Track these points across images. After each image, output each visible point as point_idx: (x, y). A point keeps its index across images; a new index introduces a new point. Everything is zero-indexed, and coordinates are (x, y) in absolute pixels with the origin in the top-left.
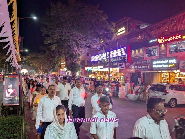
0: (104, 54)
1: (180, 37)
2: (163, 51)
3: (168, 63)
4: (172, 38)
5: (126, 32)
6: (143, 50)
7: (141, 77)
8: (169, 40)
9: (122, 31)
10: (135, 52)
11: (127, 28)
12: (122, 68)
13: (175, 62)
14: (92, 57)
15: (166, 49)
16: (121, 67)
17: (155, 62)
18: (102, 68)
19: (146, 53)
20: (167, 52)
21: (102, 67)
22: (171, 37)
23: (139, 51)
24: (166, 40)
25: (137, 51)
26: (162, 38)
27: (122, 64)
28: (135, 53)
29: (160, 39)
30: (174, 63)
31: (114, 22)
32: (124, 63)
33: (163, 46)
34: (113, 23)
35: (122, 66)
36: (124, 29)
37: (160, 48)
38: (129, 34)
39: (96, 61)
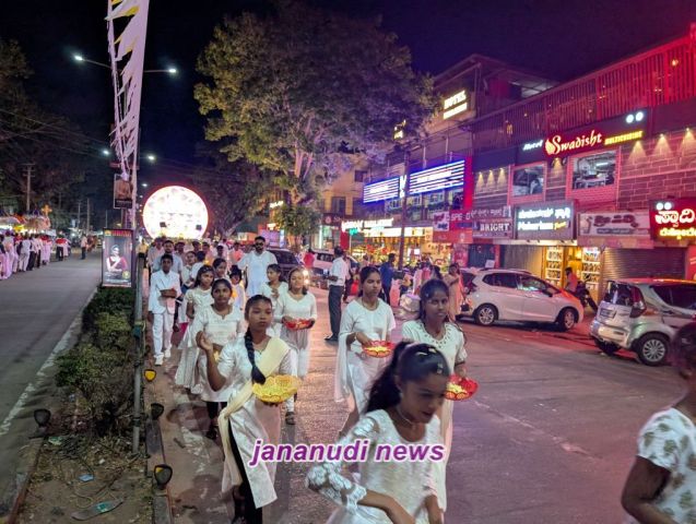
0: (401, 178)
1: (599, 141)
2: (555, 179)
3: (552, 219)
4: (579, 142)
5: (469, 109)
6: (506, 174)
7: (493, 259)
8: (572, 145)
9: (456, 104)
10: (486, 178)
11: (473, 94)
12: (441, 229)
13: (568, 216)
14: (367, 188)
15: (565, 173)
16: (440, 226)
17: (522, 215)
18: (390, 225)
19: (515, 184)
20: (564, 184)
21: (389, 222)
22: (578, 139)
23: (496, 176)
24: (564, 147)
25: (491, 174)
26: (556, 140)
27: (442, 217)
28: (486, 182)
29: (551, 141)
30: (566, 219)
31: (428, 75)
32: (447, 213)
33: (557, 162)
34: (423, 78)
35: (441, 223)
36: (464, 98)
37: (549, 171)
38: (476, 117)
39: (379, 201)
